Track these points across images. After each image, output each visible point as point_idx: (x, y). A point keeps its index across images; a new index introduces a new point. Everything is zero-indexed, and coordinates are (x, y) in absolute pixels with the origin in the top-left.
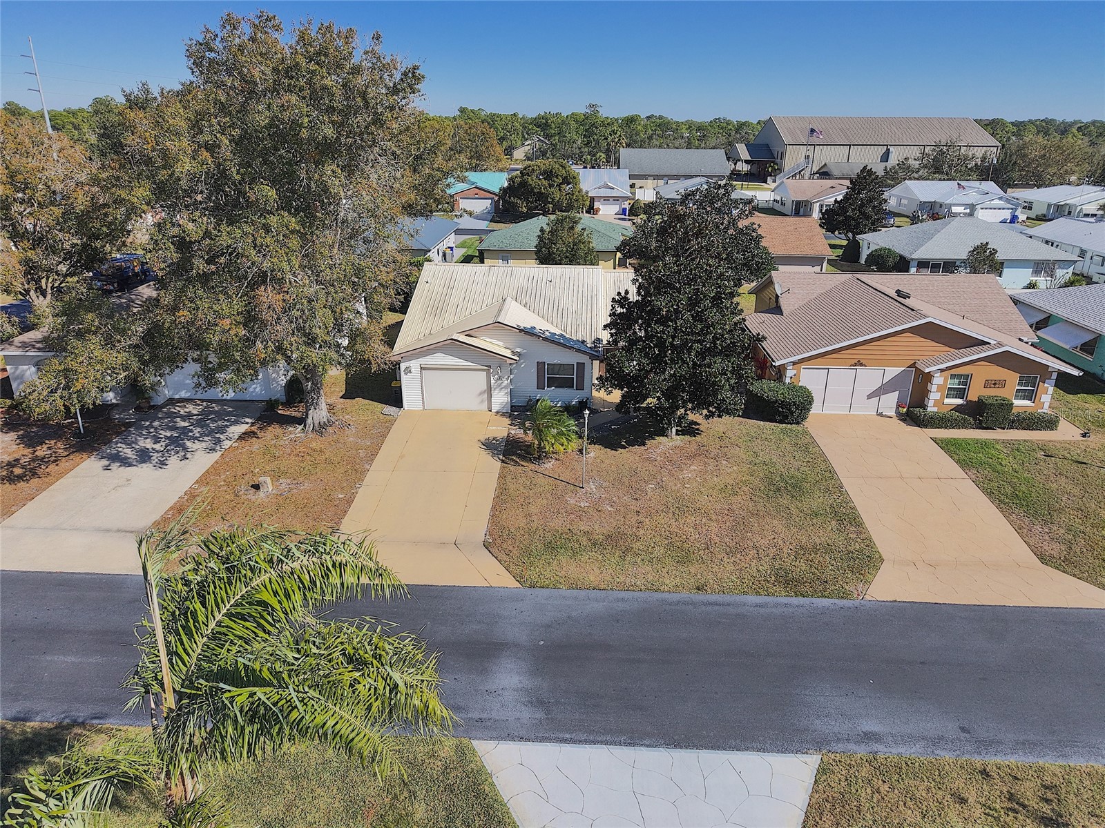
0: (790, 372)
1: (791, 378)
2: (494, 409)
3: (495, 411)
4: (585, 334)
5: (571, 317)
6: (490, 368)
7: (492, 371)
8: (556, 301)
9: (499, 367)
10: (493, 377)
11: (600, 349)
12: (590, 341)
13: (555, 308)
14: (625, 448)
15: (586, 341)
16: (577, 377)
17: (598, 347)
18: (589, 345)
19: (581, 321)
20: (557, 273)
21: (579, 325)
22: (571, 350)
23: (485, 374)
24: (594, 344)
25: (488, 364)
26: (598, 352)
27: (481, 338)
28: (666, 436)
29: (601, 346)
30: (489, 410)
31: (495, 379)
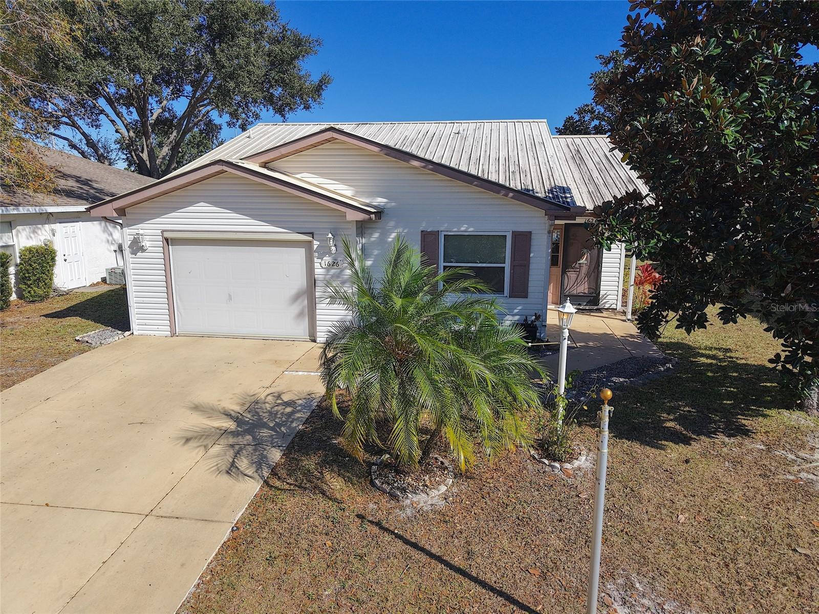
2: (322, 336)
3: (323, 340)
4: (530, 182)
5: (497, 164)
6: (313, 238)
7: (315, 247)
8: (467, 149)
9: (330, 235)
10: (320, 261)
11: (569, 200)
12: (542, 190)
13: (465, 156)
14: (686, 441)
15: (533, 190)
16: (513, 267)
17: (562, 198)
18: (539, 195)
19: (517, 168)
20: (468, 127)
21: (513, 172)
22: (500, 198)
23: (301, 252)
24: (553, 194)
25: (309, 227)
26: (564, 203)
27: (297, 176)
28: (801, 407)
29: (569, 196)
30: (312, 338)
31: (324, 266)
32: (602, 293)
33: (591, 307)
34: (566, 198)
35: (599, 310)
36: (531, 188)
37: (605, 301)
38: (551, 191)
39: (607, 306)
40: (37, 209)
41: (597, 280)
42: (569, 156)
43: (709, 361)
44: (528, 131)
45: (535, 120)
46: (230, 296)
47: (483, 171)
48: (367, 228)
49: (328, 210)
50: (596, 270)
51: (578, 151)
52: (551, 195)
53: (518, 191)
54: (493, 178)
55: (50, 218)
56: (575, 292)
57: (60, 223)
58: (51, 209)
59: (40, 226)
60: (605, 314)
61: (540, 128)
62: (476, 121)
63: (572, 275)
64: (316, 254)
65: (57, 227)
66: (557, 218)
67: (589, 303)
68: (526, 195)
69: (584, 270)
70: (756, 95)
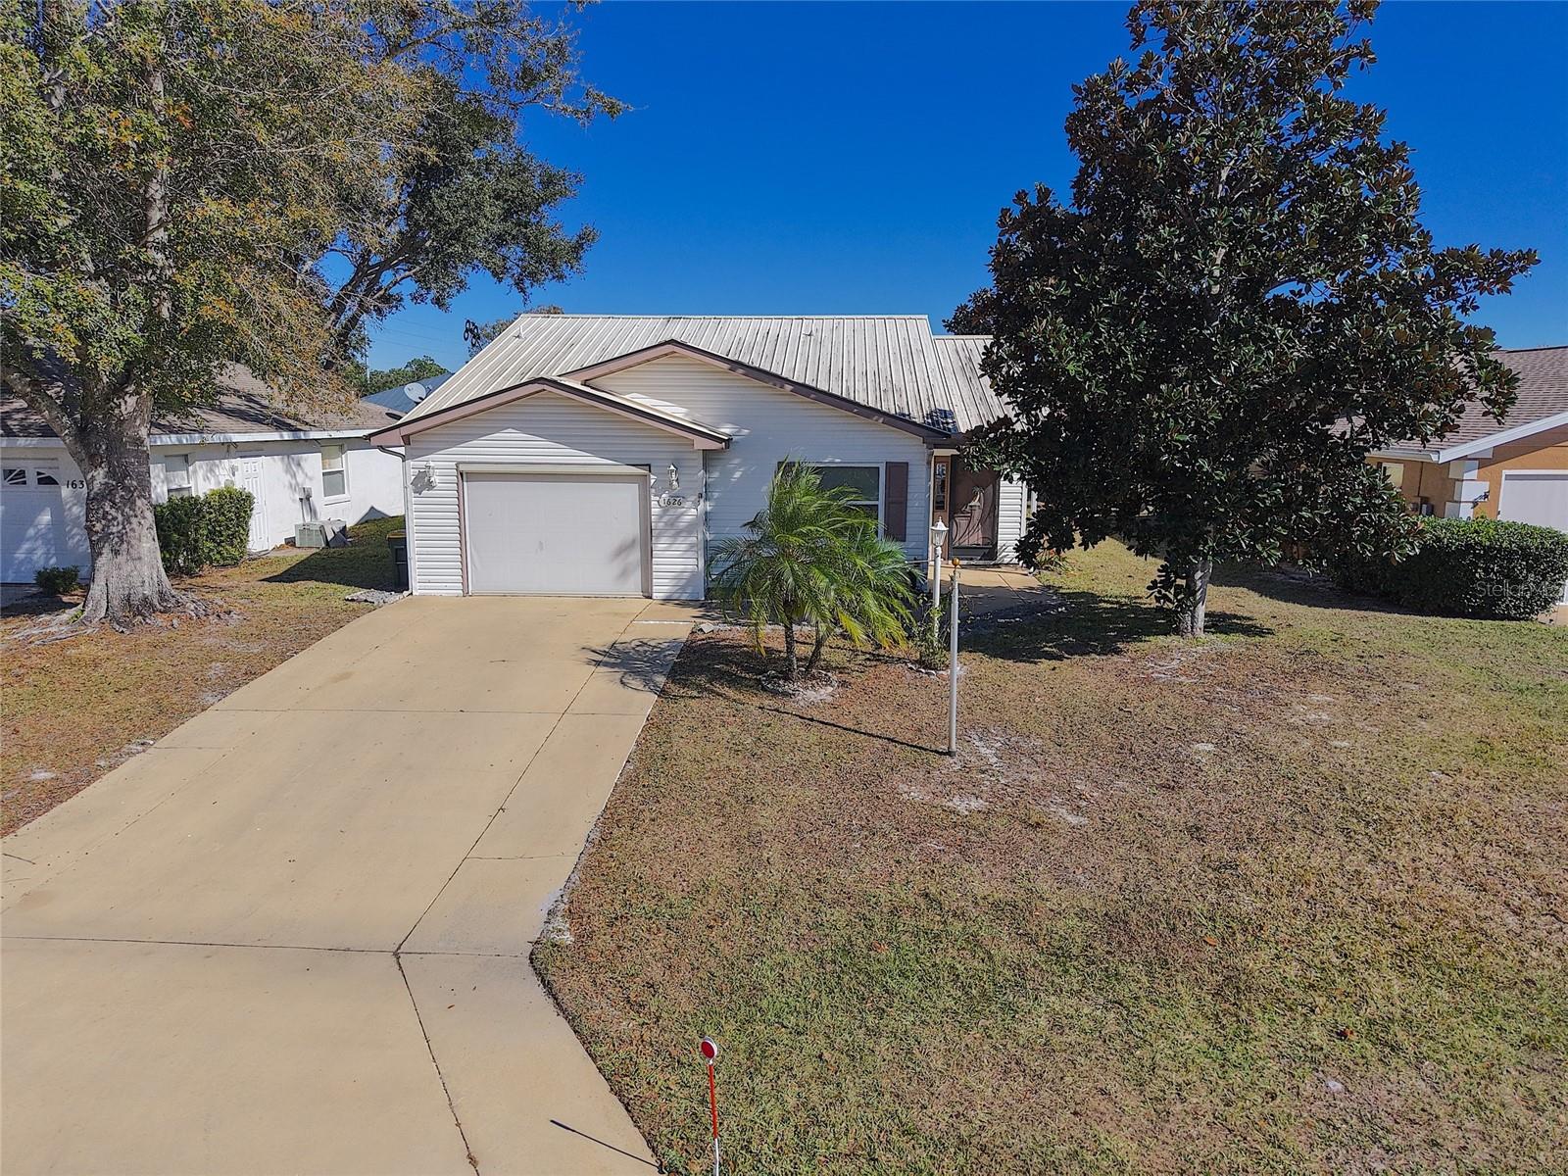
0: (1472, 488)
1: (1475, 504)
2: (660, 591)
3: (661, 596)
4: (905, 403)
5: (865, 379)
6: (650, 471)
7: (652, 481)
8: (825, 359)
9: (672, 467)
10: (658, 498)
11: (950, 426)
12: (921, 414)
13: (823, 369)
14: (1060, 658)
15: (909, 415)
16: (887, 505)
17: (943, 423)
18: (917, 420)
19: (890, 385)
20: (822, 325)
21: (885, 391)
22: (871, 424)
23: (634, 489)
24: (932, 419)
25: (643, 458)
26: (944, 429)
27: (626, 397)
28: (1177, 631)
29: (951, 421)
30: (646, 594)
31: (662, 505)
32: (1000, 543)
33: (987, 562)
34: (948, 423)
35: (998, 565)
36: (907, 413)
37: (1004, 554)
38: (930, 416)
39: (1006, 560)
40: (222, 436)
41: (994, 526)
42: (957, 365)
43: (1109, 606)
44: (902, 334)
45: (912, 316)
46: (541, 543)
47: (848, 388)
48: (712, 459)
49: (669, 437)
50: (992, 515)
51: (970, 359)
52: (930, 421)
53: (892, 416)
54: (860, 399)
55: (230, 449)
56: (966, 543)
57: (241, 457)
58: (236, 438)
59: (217, 462)
60: (1003, 569)
61: (918, 327)
62: (832, 317)
63: (963, 522)
64: (653, 491)
65: (238, 462)
66: (937, 446)
67: (984, 557)
68: (900, 421)
69: (977, 514)
70: (1098, 334)
